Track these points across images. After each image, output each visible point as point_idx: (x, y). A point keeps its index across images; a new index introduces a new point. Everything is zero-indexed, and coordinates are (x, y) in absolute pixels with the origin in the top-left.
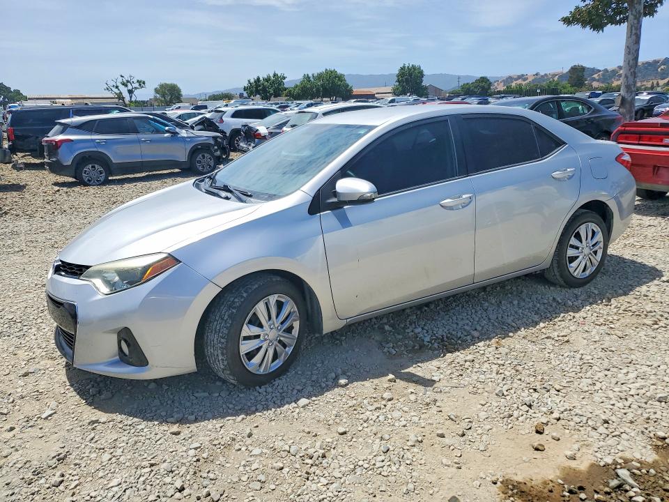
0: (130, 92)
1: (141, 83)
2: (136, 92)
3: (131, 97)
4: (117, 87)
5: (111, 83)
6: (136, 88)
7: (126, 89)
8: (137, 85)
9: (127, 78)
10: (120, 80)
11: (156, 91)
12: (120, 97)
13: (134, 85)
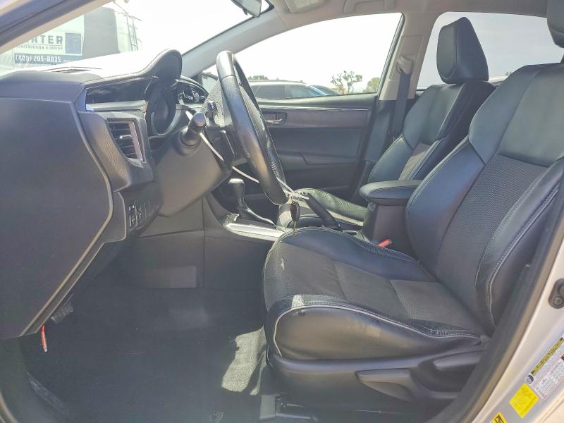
0: (349, 84)
1: (359, 78)
2: (354, 85)
3: (349, 89)
4: (340, 80)
5: (336, 77)
6: (354, 81)
7: (346, 82)
8: (355, 79)
9: (348, 73)
10: (343, 75)
11: (369, 83)
12: (341, 88)
13: (353, 79)
